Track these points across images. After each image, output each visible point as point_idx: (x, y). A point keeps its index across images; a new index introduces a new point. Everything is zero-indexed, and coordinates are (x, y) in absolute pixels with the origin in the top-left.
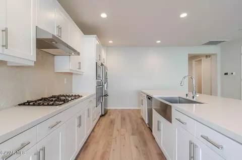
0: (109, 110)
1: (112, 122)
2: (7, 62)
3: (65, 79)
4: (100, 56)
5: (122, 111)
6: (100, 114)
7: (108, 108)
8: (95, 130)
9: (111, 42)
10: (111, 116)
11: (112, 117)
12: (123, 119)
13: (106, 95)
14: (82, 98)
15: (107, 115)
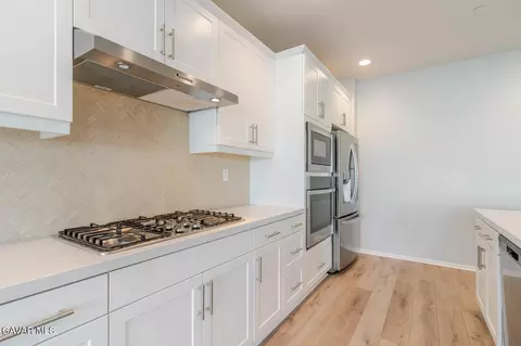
0: (364, 256)
1: (357, 303)
2: (38, 133)
3: (225, 172)
4: (322, 105)
5: (405, 268)
6: (328, 267)
7: (362, 251)
8: (296, 318)
9: (365, 62)
10: (364, 277)
11: (363, 283)
12: (401, 300)
13: (353, 215)
14: (237, 224)
15: (350, 273)
